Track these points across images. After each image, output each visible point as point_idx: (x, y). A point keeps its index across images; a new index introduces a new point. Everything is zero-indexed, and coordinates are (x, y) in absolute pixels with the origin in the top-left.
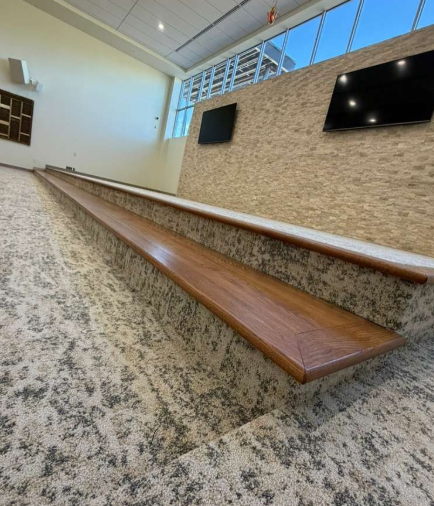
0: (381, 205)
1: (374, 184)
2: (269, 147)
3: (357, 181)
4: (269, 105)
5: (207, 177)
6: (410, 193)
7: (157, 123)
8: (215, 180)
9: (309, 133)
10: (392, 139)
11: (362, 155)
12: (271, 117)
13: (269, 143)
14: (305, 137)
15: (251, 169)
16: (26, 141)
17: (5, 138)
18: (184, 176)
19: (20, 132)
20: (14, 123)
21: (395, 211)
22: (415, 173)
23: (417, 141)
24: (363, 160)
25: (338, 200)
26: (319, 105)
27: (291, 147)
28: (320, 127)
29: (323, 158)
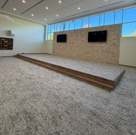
0: (102, 56)
1: (100, 52)
2: (76, 44)
3: (97, 51)
4: (74, 35)
5: (61, 50)
6: (106, 53)
7: (43, 37)
8: (63, 51)
9: (85, 42)
10: (101, 44)
11: (96, 46)
12: (75, 38)
13: (76, 43)
14: (84, 42)
15: (73, 48)
16: (12, 49)
17: (6, 49)
18: (53, 49)
19: (10, 47)
20: (8, 45)
21: (105, 57)
22: (106, 50)
23: (105, 45)
24: (97, 47)
25: (94, 55)
26: (86, 36)
27: (82, 44)
28: (87, 41)
29: (89, 47)
